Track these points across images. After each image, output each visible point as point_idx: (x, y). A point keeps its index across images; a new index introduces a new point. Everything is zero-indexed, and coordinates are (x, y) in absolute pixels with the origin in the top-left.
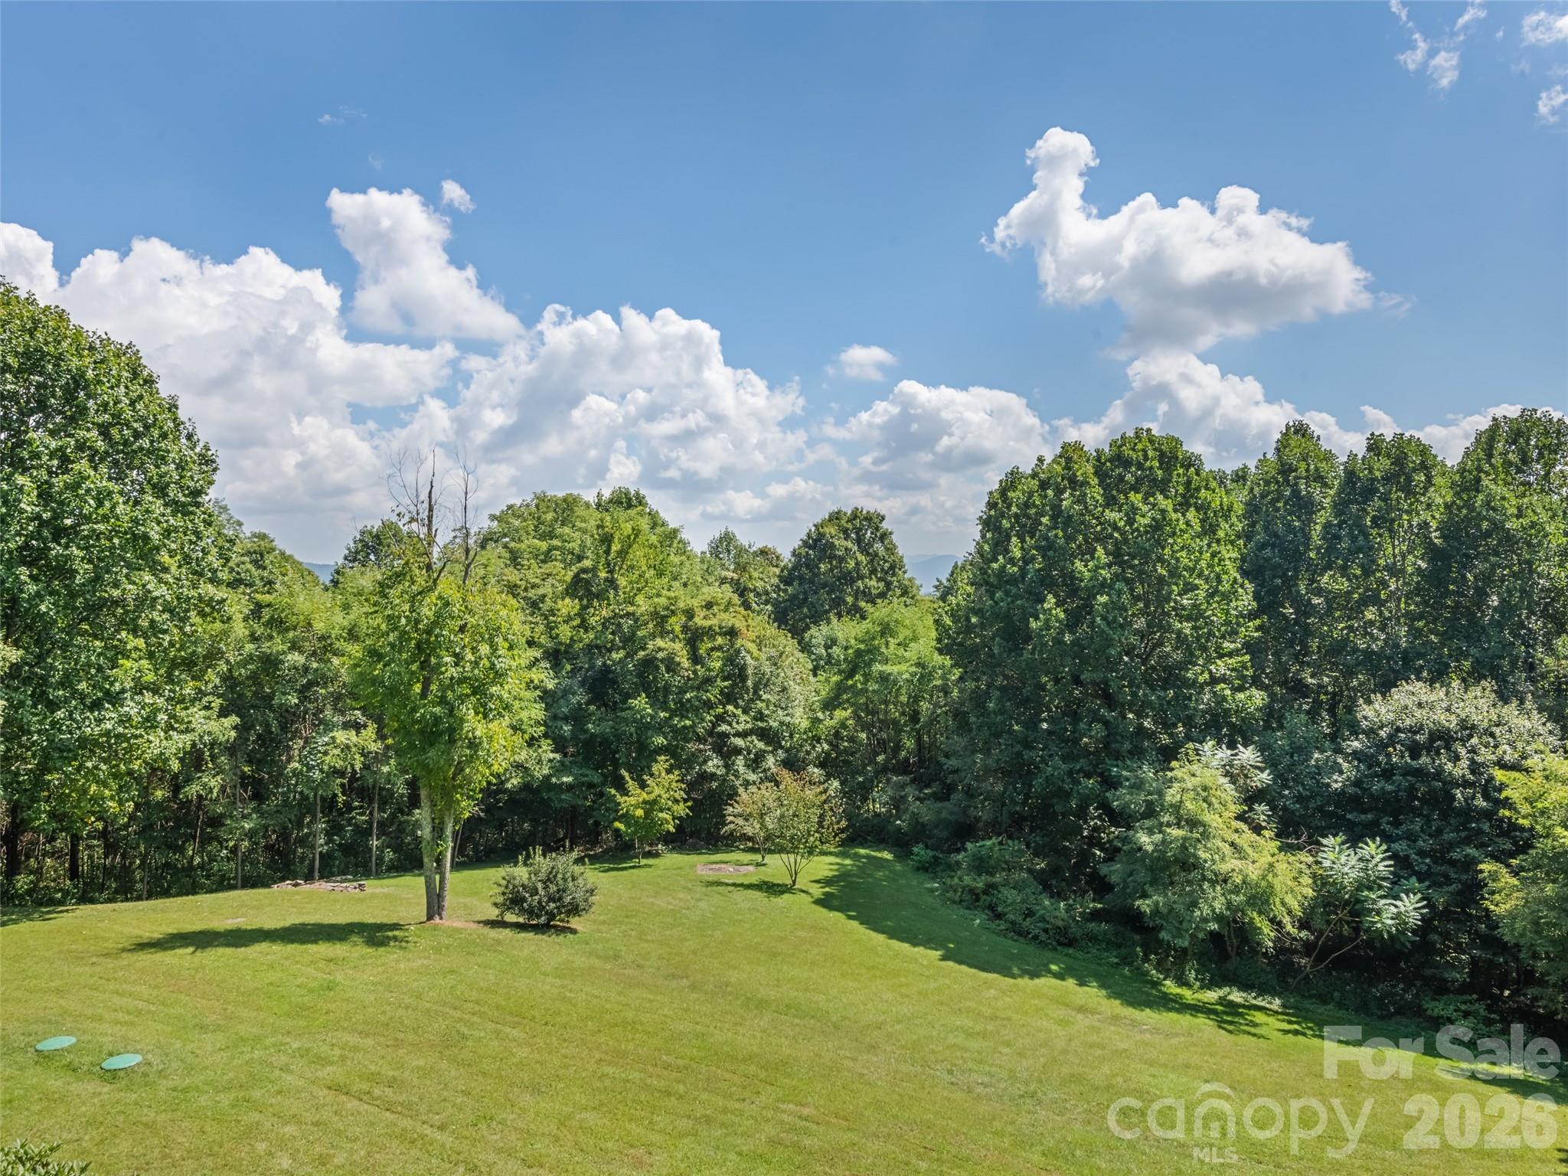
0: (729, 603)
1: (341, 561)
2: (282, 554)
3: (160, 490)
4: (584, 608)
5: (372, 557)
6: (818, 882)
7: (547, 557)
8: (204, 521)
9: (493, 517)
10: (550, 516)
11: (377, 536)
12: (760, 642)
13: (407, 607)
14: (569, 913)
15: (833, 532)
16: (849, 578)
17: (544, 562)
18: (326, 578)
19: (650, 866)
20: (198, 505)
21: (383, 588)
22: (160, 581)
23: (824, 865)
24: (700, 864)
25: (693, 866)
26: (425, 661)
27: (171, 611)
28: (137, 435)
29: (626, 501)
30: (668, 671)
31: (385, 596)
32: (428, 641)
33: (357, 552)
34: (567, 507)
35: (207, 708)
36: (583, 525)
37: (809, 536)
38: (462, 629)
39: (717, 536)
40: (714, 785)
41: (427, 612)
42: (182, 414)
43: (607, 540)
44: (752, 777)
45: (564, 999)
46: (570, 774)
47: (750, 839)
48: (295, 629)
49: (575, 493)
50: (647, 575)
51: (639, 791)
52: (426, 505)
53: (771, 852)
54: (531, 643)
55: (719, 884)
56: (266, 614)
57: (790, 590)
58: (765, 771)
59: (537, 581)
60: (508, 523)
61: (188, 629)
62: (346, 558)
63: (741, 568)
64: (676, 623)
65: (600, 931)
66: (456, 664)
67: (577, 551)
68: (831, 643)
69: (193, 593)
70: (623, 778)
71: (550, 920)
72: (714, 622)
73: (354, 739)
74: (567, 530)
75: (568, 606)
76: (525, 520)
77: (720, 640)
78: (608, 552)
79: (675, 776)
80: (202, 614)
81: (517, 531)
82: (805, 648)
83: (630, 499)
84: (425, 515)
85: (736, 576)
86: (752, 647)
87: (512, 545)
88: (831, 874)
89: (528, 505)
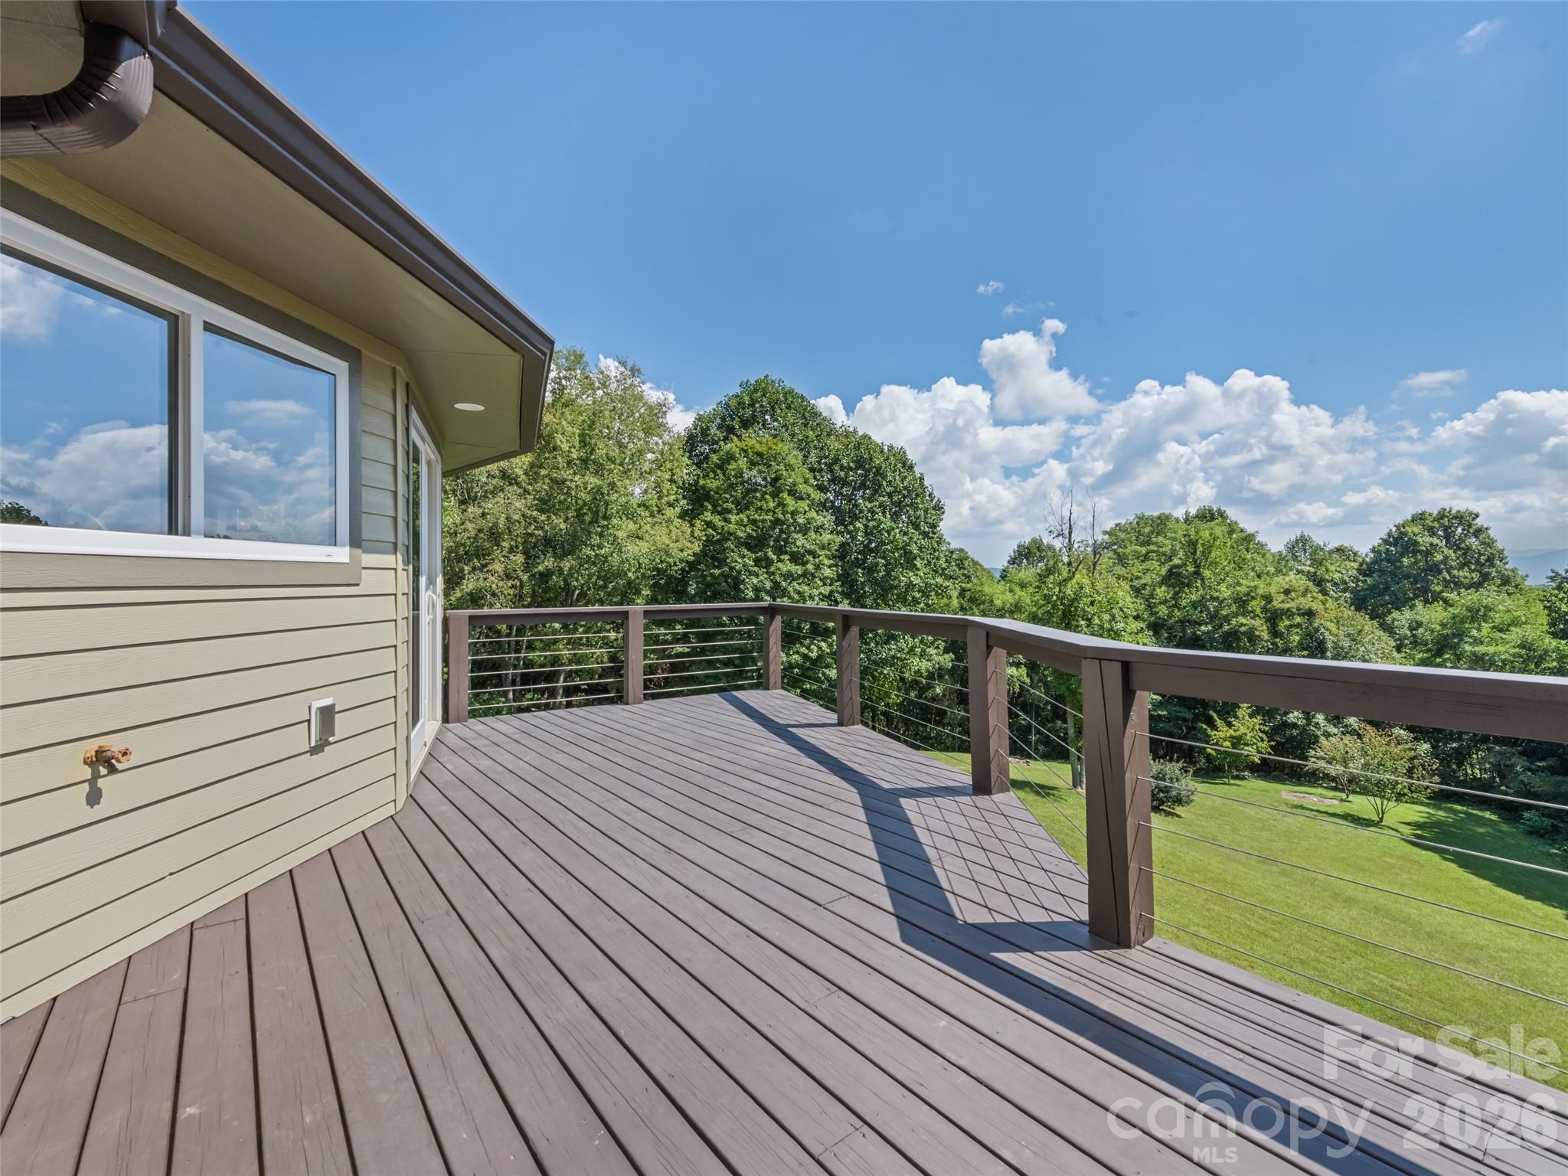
0: (1307, 591)
1: (1006, 564)
2: (973, 560)
3: (916, 527)
4: (1176, 593)
5: (1025, 561)
6: (1408, 824)
7: (1146, 558)
8: (937, 542)
9: (1105, 533)
10: (1147, 530)
11: (1028, 548)
12: (1338, 621)
13: (1057, 589)
14: (1174, 802)
15: (1416, 530)
16: (1435, 569)
17: (1143, 561)
18: (997, 575)
19: (1239, 785)
20: (934, 533)
21: (1042, 578)
22: (917, 575)
23: (1415, 812)
24: (1287, 792)
25: (1278, 792)
26: (1068, 623)
27: (923, 592)
28: (905, 497)
29: (1207, 516)
30: (1249, 641)
31: (1044, 582)
32: (1070, 611)
33: (1016, 559)
34: (1161, 523)
35: (938, 648)
36: (1173, 535)
37: (1389, 535)
38: (1092, 603)
39: (1293, 538)
40: (1295, 732)
41: (1069, 591)
42: (926, 483)
43: (1193, 544)
44: (1333, 730)
45: (1174, 855)
46: (1166, 709)
47: (1334, 779)
48: (984, 604)
49: (1167, 512)
50: (1227, 568)
51: (1226, 728)
52: (1068, 525)
53: (1354, 792)
54: (1136, 618)
55: (1302, 807)
56: (968, 595)
57: (1369, 580)
58: (1346, 726)
59: (1140, 574)
60: (1116, 536)
61: (930, 602)
62: (1009, 562)
63: (1318, 563)
64: (1256, 605)
65: (1199, 820)
66: (1088, 626)
67: (1169, 553)
68: (1415, 625)
69: (933, 582)
70: (1212, 717)
71: (1160, 805)
72: (1292, 605)
73: (1016, 672)
74: (1160, 539)
75: (1161, 592)
76: (1128, 533)
77: (1298, 620)
78: (1194, 553)
79: (1258, 720)
80: (937, 594)
81: (1123, 541)
82: (1389, 629)
83: (1213, 514)
84: (1066, 532)
85: (1312, 570)
86: (1332, 627)
87: (1120, 550)
88: (1422, 820)
89: (1130, 523)
